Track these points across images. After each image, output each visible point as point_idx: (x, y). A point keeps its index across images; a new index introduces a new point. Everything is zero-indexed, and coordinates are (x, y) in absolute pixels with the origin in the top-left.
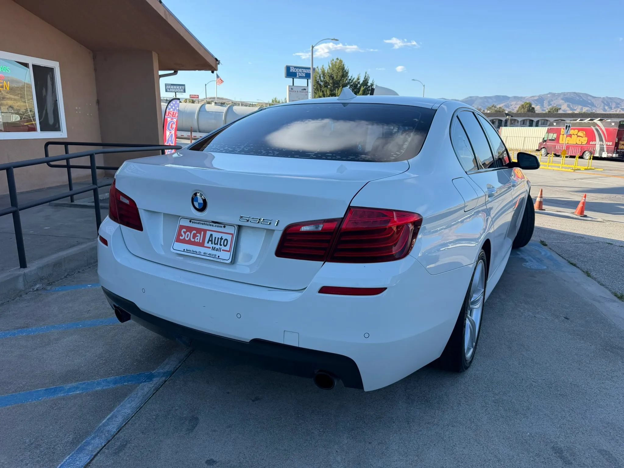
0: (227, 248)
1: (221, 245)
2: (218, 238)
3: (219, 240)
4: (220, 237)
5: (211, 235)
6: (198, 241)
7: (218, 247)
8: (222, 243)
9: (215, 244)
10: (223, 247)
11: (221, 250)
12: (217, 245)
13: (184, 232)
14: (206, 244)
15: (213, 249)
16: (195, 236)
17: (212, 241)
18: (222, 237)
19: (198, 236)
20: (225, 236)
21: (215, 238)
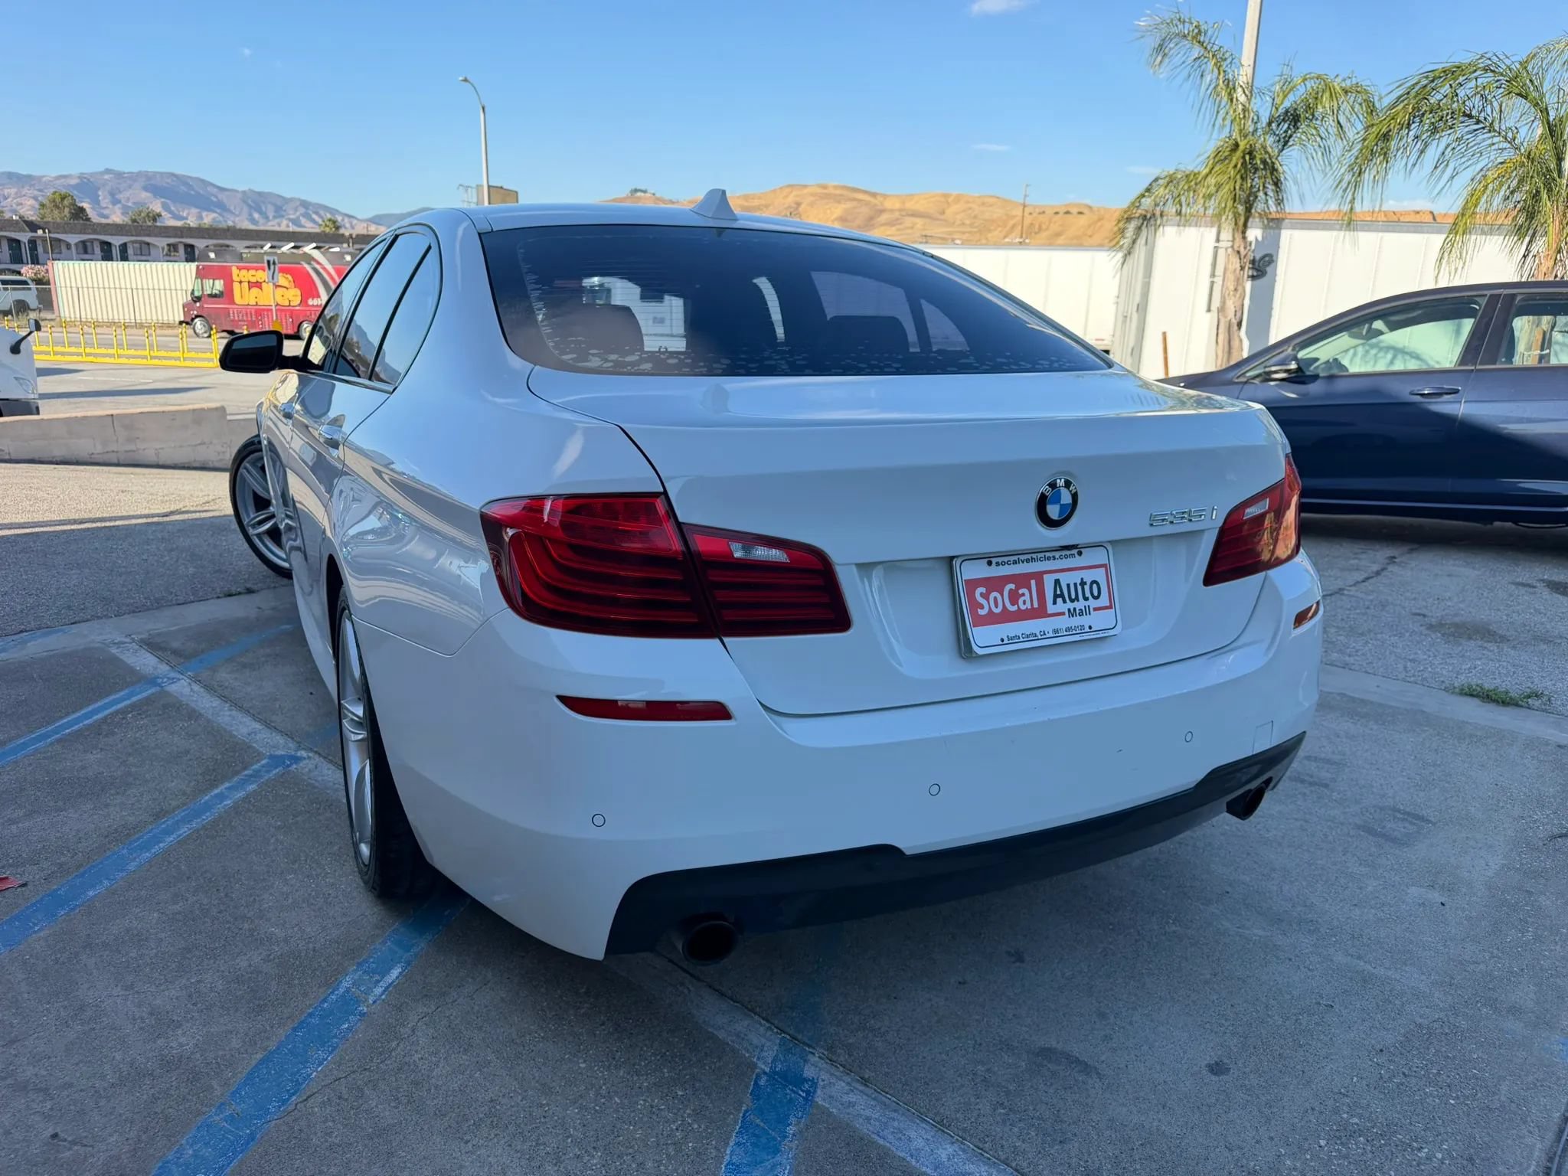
0: (1104, 600)
1: (1086, 599)
2: (1075, 584)
3: (1079, 588)
4: (1079, 582)
5: (1057, 582)
6: (1029, 607)
7: (1080, 605)
8: (1088, 594)
9: (1072, 601)
10: (1092, 603)
11: (1091, 610)
12: (1078, 601)
13: (982, 595)
14: (1051, 608)
15: (1072, 613)
16: (1014, 597)
17: (1062, 596)
18: (1082, 579)
19: (1023, 595)
20: (1089, 576)
21: (1068, 585)
